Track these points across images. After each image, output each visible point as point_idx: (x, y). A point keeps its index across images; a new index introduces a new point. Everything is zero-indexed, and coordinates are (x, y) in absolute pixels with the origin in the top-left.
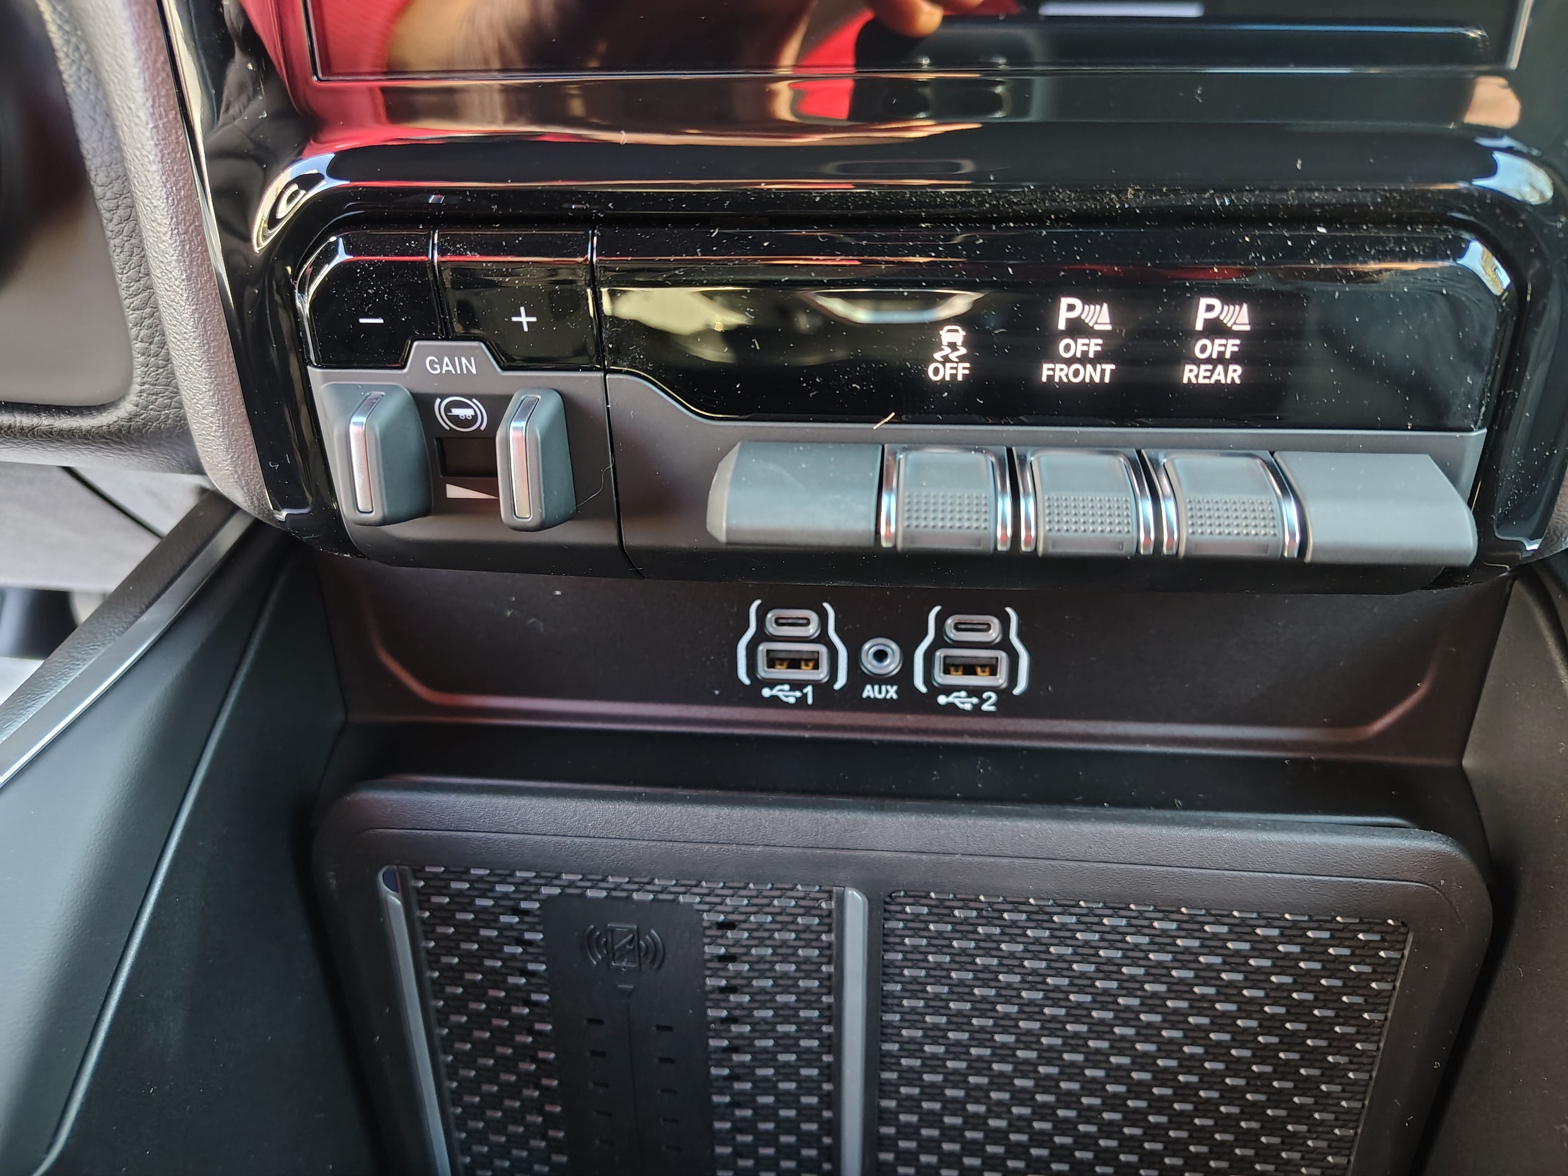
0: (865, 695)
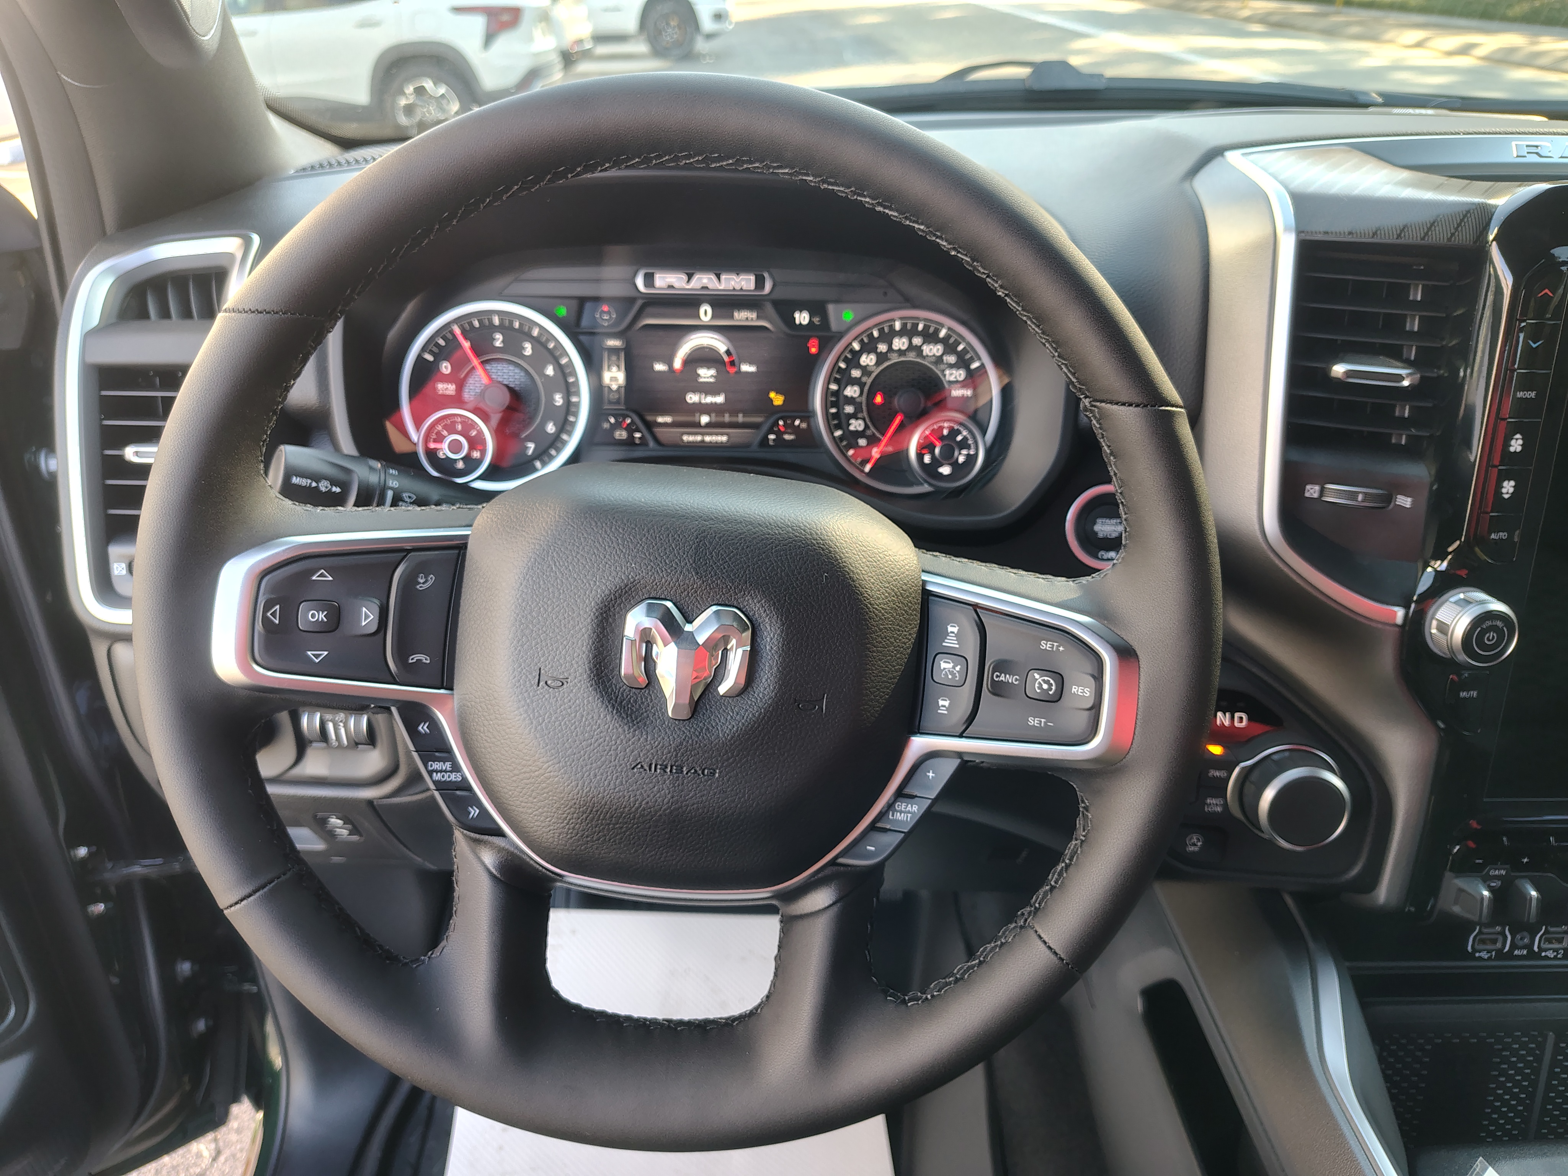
0: (1515, 953)
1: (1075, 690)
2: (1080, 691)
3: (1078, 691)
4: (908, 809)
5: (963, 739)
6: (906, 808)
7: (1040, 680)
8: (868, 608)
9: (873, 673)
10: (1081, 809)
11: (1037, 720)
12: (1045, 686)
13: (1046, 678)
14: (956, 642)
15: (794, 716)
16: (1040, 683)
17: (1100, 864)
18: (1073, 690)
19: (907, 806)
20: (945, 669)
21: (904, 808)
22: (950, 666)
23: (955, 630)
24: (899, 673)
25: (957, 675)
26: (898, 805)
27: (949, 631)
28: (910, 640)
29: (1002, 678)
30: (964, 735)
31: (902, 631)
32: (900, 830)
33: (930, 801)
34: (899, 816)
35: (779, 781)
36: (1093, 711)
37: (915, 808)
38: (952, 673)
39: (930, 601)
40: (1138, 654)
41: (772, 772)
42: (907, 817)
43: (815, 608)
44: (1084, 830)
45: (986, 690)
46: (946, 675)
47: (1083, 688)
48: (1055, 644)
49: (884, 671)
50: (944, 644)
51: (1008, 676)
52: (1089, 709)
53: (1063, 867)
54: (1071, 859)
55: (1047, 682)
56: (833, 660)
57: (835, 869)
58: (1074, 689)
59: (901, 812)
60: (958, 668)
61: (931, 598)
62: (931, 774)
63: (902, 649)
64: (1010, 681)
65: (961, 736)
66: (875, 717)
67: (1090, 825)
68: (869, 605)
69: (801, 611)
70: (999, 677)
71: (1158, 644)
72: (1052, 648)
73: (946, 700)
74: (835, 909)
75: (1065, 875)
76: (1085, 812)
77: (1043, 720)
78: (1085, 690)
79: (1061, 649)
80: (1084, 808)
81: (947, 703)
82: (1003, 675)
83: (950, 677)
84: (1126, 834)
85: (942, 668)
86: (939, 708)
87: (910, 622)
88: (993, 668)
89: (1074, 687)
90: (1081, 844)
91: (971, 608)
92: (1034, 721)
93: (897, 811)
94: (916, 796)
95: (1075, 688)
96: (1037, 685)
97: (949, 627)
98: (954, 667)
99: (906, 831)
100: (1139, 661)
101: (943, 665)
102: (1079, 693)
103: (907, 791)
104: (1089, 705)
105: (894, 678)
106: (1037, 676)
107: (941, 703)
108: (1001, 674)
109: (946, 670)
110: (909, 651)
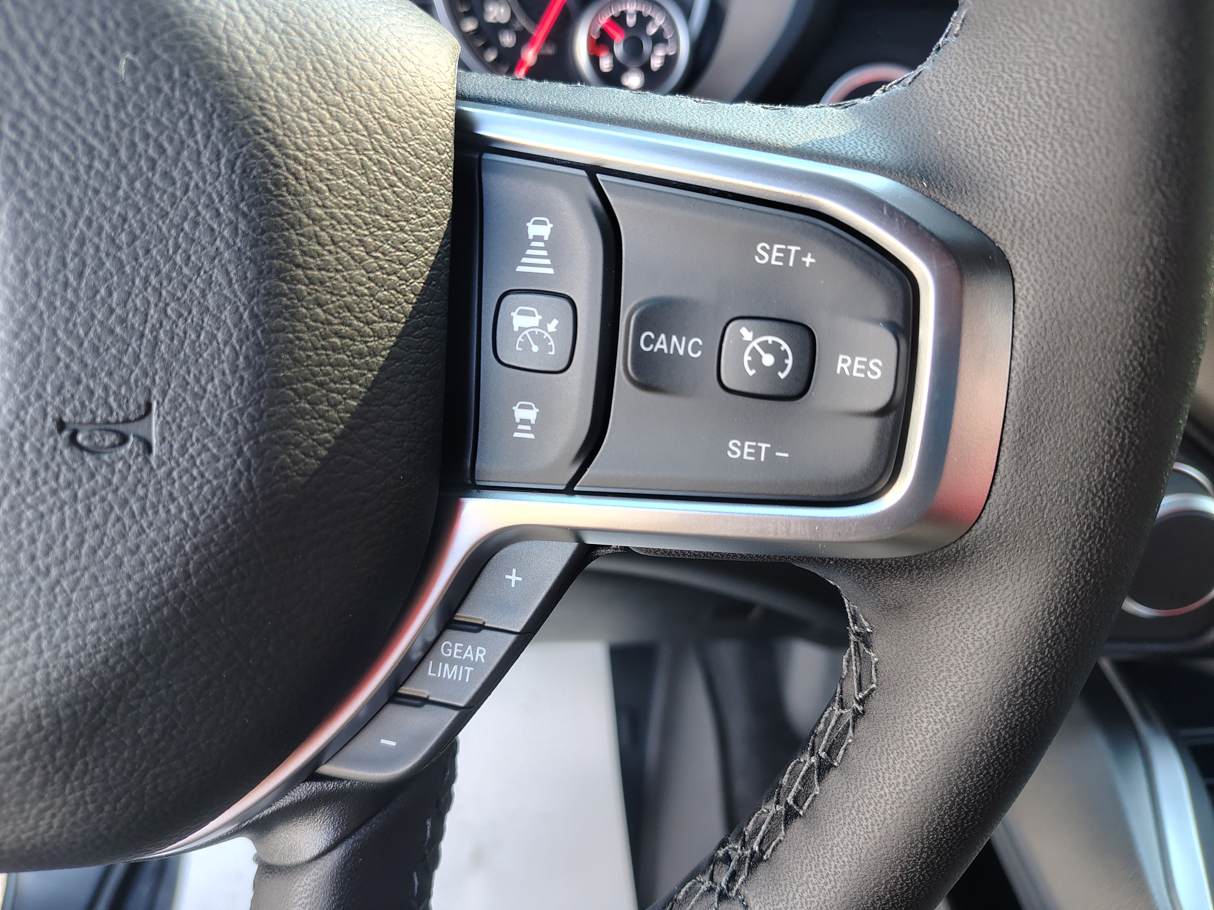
1: (845, 366)
2: (856, 366)
3: (851, 368)
4: (466, 655)
5: (578, 499)
6: (461, 654)
7: (755, 344)
8: (271, 156)
9: (300, 339)
10: (852, 637)
11: (750, 447)
12: (768, 360)
13: (770, 339)
14: (547, 262)
15: (64, 468)
16: (754, 352)
17: (901, 780)
18: (840, 365)
19: (464, 649)
20: (522, 329)
21: (458, 654)
22: (533, 321)
23: (545, 231)
24: (389, 342)
25: (552, 343)
26: (447, 647)
27: (531, 237)
28: (419, 255)
29: (661, 344)
30: (576, 489)
31: (392, 230)
32: (451, 702)
33: (513, 637)
34: (448, 672)
35: (44, 643)
36: (892, 417)
37: (481, 654)
38: (539, 339)
39: (483, 163)
40: (1012, 261)
41: (20, 620)
42: (465, 672)
43: (100, 156)
44: (860, 689)
45: (623, 374)
46: (526, 345)
47: (865, 359)
48: (793, 249)
49: (337, 334)
50: (520, 269)
51: (674, 339)
52: (882, 413)
53: (812, 765)
54: (831, 751)
55: (773, 349)
56: (167, 305)
57: (314, 787)
58: (843, 363)
59: (452, 662)
60: (552, 326)
61: (487, 156)
62: (513, 578)
63: (394, 278)
64: (681, 352)
65: (569, 490)
66: (318, 458)
67: (874, 679)
68: (272, 148)
69: (52, 166)
70: (654, 342)
71: (1067, 230)
72: (786, 259)
73: (530, 408)
74: (337, 855)
75: (817, 790)
76: (862, 646)
77: (764, 446)
78: (871, 365)
79: (808, 260)
80: (857, 634)
81: (531, 415)
82: (663, 336)
83: (535, 349)
84: (967, 712)
85: (516, 329)
86: (514, 426)
87: (418, 207)
88: (638, 320)
89: (841, 357)
90: (855, 719)
91: (583, 173)
92: (742, 449)
93: (445, 660)
94: (481, 627)
95: (844, 361)
96: (747, 358)
97: (529, 225)
98: (543, 325)
99: (462, 704)
100: (1013, 280)
101: (519, 321)
102: (855, 374)
103: (465, 614)
104: (881, 399)
105: (373, 353)
106: (747, 334)
107: (520, 414)
108: (657, 336)
109: (526, 332)
110: (419, 284)
